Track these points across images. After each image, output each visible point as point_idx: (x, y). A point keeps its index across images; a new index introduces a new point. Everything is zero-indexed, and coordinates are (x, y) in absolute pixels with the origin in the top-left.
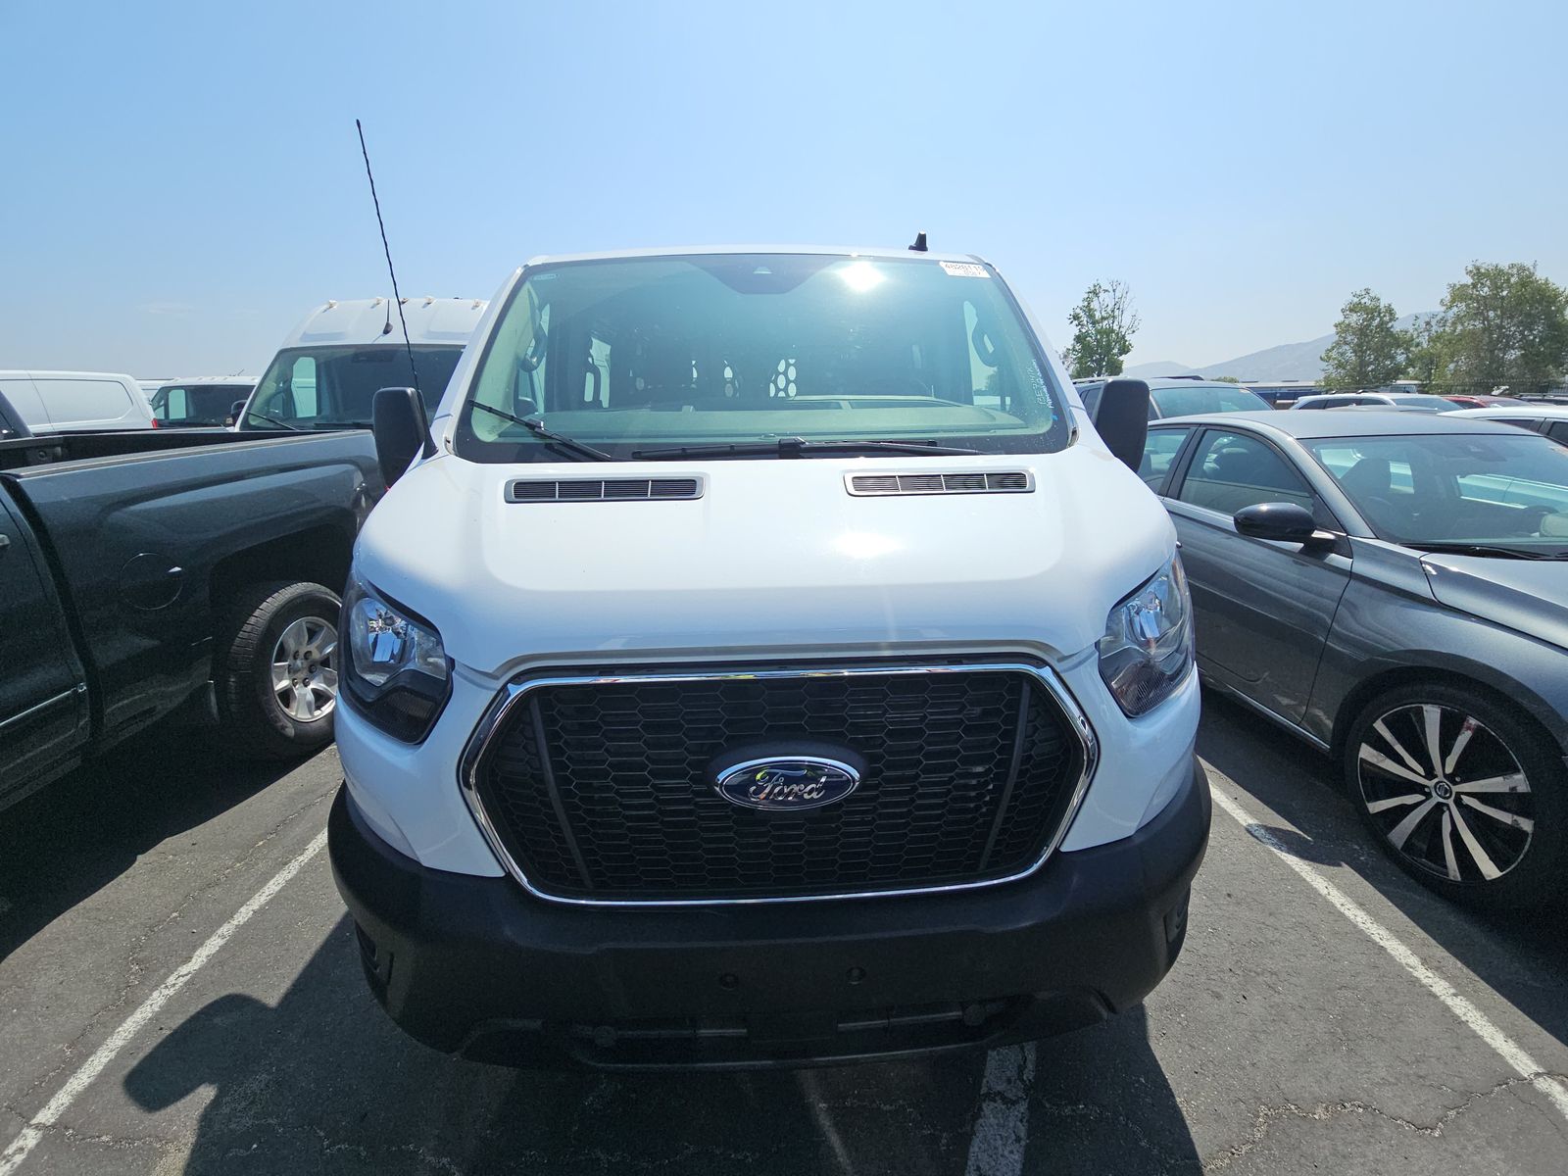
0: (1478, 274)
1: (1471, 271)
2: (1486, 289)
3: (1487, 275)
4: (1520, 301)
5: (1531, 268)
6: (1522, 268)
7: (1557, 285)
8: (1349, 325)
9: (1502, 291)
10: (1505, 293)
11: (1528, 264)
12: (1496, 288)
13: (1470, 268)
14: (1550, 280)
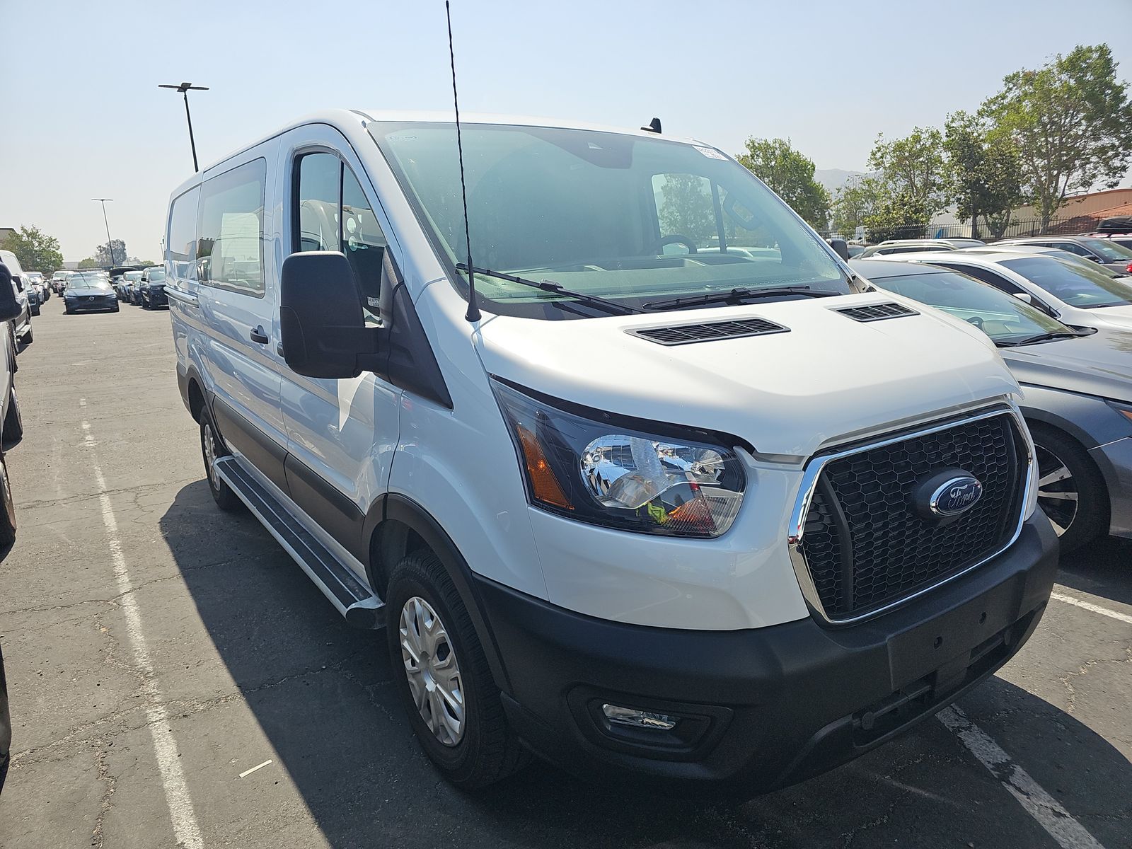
0: (753, 147)
1: (749, 145)
2: (760, 160)
3: (759, 148)
4: (784, 169)
5: (787, 143)
6: (782, 144)
7: (806, 156)
8: (671, 188)
9: (771, 162)
10: (773, 163)
11: (785, 140)
12: (767, 159)
13: (748, 143)
14: (801, 153)
